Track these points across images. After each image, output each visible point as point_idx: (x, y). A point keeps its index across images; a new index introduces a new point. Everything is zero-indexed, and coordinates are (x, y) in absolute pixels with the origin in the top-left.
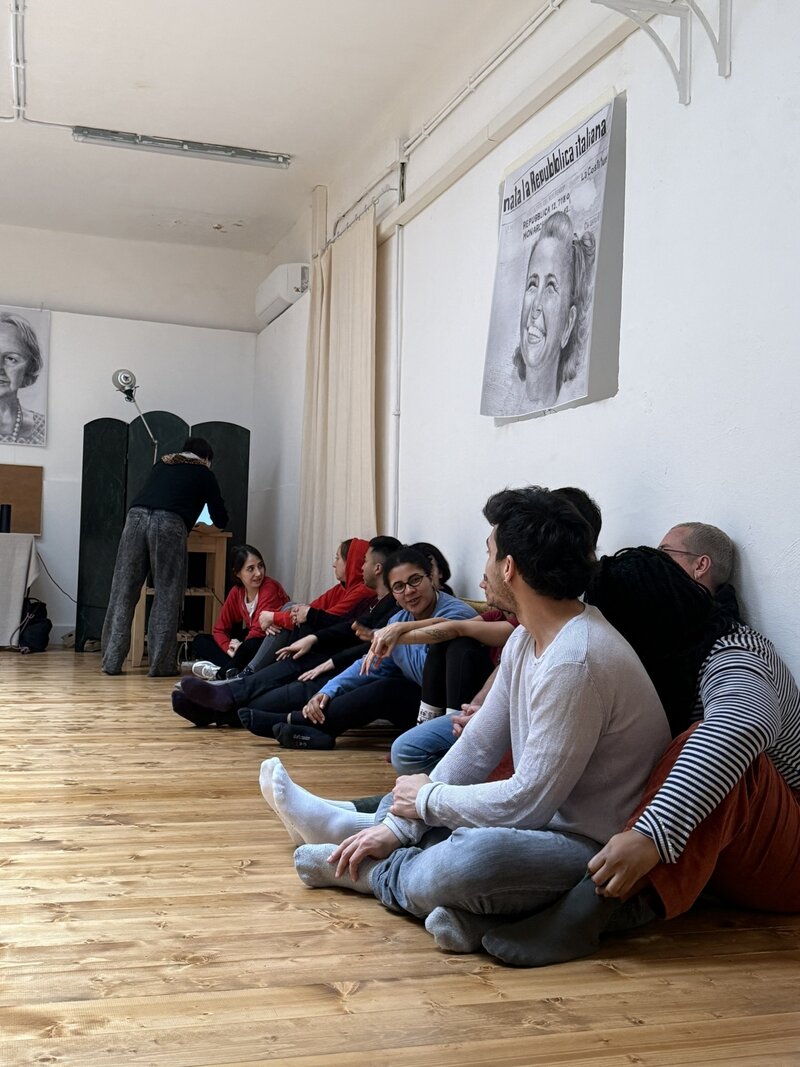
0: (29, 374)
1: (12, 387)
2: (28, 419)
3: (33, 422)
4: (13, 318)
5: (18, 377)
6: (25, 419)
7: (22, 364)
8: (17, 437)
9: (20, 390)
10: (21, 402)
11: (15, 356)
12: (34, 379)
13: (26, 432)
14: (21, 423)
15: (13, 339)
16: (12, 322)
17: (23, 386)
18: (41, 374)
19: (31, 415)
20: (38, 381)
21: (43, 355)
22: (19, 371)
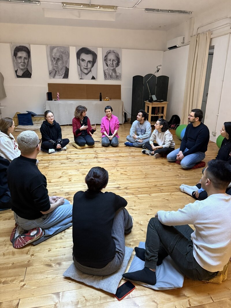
0: (118, 64)
1: (115, 67)
2: (118, 74)
3: (119, 75)
4: (115, 51)
5: (116, 65)
6: (117, 74)
7: (116, 62)
8: (116, 78)
9: (116, 68)
10: (116, 71)
11: (115, 60)
12: (119, 65)
13: (118, 77)
14: (117, 75)
15: (115, 56)
16: (114, 52)
17: (117, 67)
18: (120, 64)
19: (118, 73)
20: (120, 66)
21: (120, 59)
22: (116, 64)
